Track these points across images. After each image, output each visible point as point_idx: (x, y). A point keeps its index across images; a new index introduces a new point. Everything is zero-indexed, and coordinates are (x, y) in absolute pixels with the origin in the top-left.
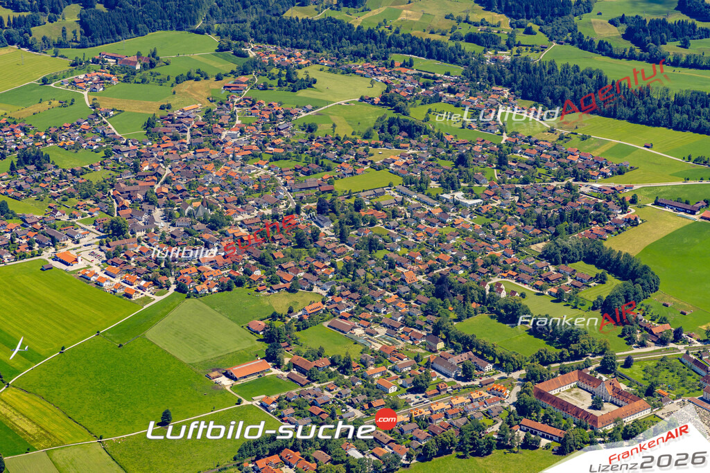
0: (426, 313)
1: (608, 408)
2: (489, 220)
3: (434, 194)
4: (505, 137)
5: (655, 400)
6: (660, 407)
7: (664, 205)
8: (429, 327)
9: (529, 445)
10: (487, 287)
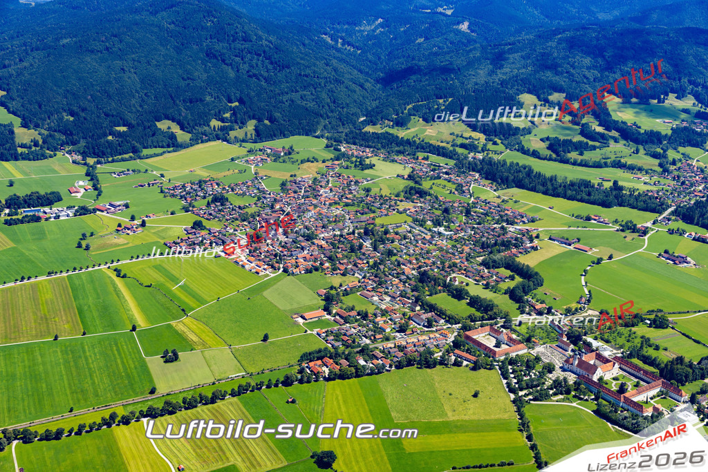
0: (413, 291)
1: (504, 347)
2: (456, 243)
3: (428, 228)
4: (472, 199)
5: (531, 345)
6: (533, 348)
7: (554, 240)
8: (413, 298)
9: (457, 364)
10: (448, 279)
